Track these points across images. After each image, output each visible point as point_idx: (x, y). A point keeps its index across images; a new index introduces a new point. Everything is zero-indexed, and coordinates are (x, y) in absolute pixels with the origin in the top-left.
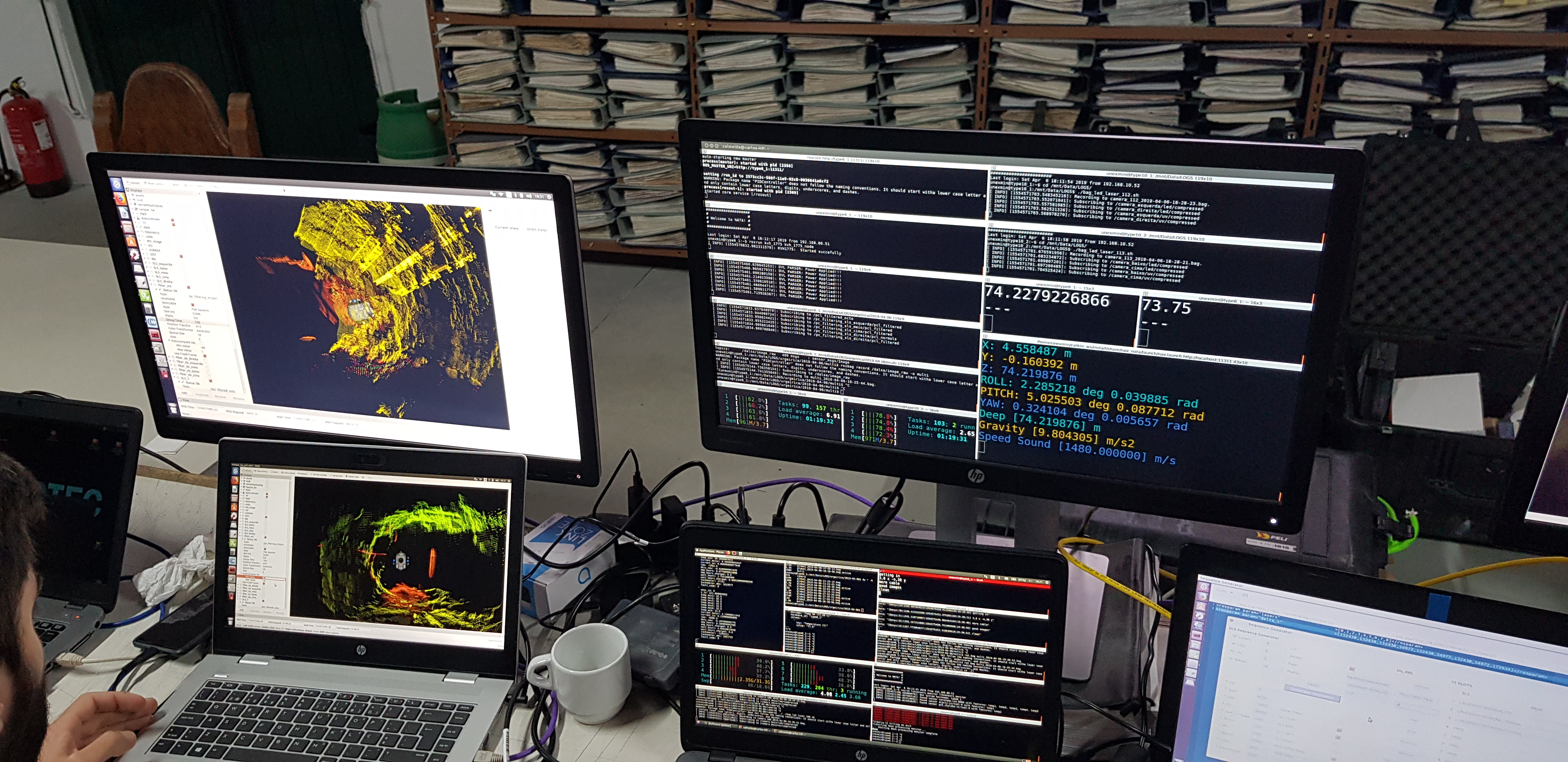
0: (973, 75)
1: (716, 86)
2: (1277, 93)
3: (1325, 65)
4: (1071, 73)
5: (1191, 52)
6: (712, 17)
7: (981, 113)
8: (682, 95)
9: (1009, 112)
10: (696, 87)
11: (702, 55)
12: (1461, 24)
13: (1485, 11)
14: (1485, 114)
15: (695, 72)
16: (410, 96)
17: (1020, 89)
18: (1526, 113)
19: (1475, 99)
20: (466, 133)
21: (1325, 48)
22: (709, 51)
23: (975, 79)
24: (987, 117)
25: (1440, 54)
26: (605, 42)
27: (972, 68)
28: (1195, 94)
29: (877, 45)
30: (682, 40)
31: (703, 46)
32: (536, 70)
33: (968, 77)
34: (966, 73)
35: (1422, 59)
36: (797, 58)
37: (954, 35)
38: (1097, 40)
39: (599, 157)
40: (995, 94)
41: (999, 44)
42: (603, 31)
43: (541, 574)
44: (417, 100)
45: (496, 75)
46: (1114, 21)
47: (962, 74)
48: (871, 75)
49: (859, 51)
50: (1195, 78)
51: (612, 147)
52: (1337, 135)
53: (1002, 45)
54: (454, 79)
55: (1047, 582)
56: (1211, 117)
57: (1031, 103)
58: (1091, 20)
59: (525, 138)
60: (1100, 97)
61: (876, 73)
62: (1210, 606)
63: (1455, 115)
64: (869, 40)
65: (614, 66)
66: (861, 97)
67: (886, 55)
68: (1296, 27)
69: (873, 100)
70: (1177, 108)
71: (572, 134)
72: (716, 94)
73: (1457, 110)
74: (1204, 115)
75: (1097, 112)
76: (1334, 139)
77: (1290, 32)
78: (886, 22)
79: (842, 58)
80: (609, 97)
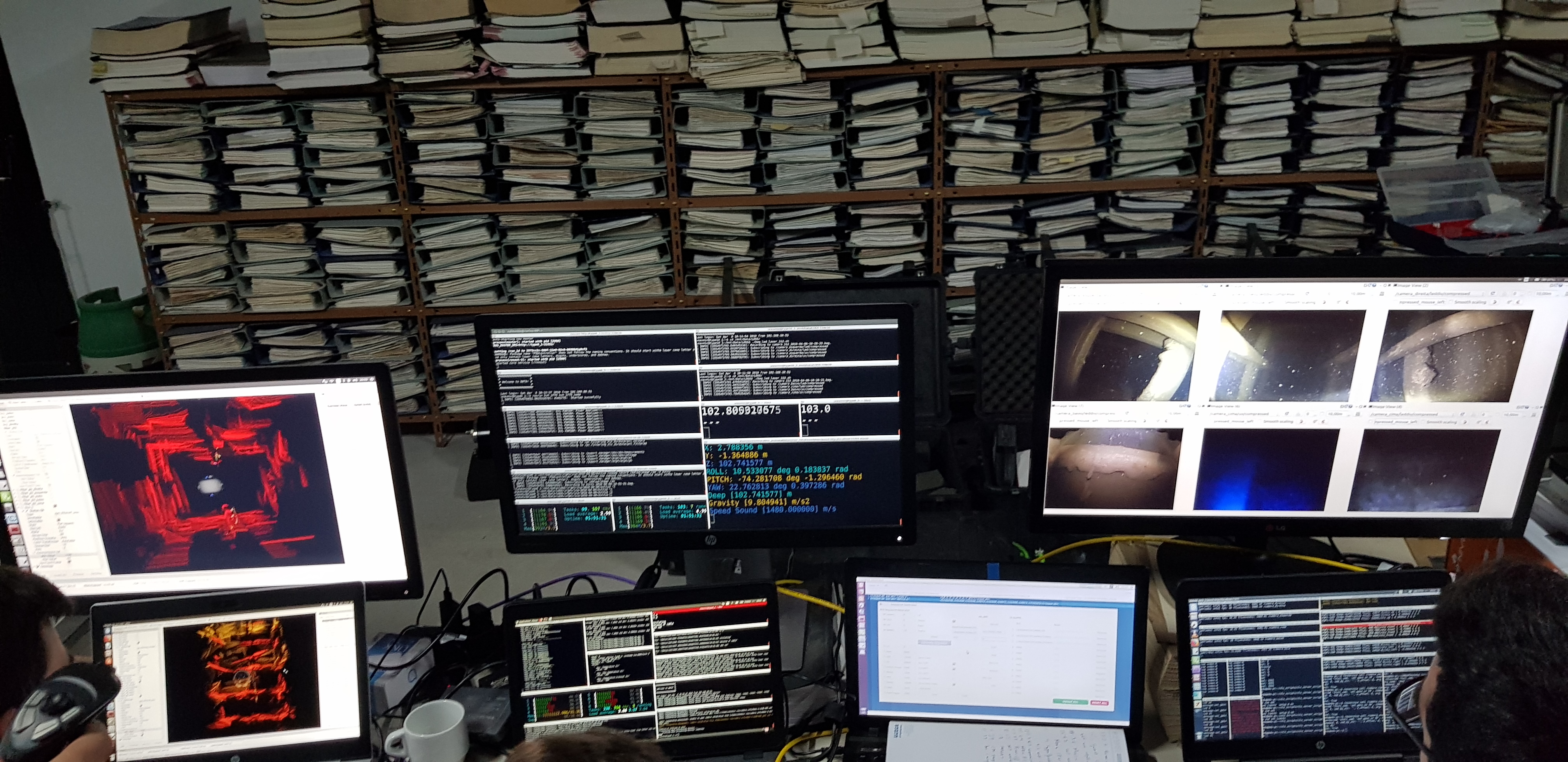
0: (668, 239)
1: (434, 263)
2: (909, 240)
3: (941, 216)
4: (748, 234)
5: (840, 211)
6: (425, 202)
7: (679, 271)
8: (401, 273)
9: (703, 268)
10: (415, 264)
11: (417, 236)
12: (1033, 178)
13: (1047, 168)
14: (1059, 244)
15: (412, 251)
16: (111, 294)
17: (708, 249)
18: (1088, 241)
19: (1051, 233)
20: (176, 326)
21: (939, 203)
22: (425, 232)
23: (670, 242)
24: (685, 274)
25: (1021, 202)
26: (320, 230)
27: (666, 234)
28: (848, 245)
29: (581, 219)
30: (397, 224)
31: (418, 228)
32: (250, 260)
33: (664, 241)
34: (660, 238)
35: (1009, 206)
36: (510, 233)
37: (648, 207)
38: (765, 206)
39: (321, 336)
40: (689, 254)
41: (686, 213)
42: (317, 220)
43: (378, 677)
44: (119, 299)
45: (209, 267)
46: (777, 191)
47: (659, 239)
48: (579, 245)
49: (566, 224)
50: (846, 232)
51: (334, 326)
52: (958, 269)
53: (689, 213)
54: (162, 274)
55: (765, 600)
56: (863, 262)
57: (719, 259)
58: (759, 190)
59: (242, 324)
60: (774, 251)
61: (584, 242)
62: (867, 597)
63: (1038, 247)
64: (573, 215)
65: (331, 252)
66: (572, 263)
67: (591, 227)
68: (915, 188)
69: (583, 264)
70: (835, 256)
71: (291, 317)
72: (435, 270)
73: (1039, 243)
74: (857, 260)
75: (774, 264)
76: (955, 272)
77: (911, 191)
78: (587, 199)
79: (551, 231)
80: (327, 280)
